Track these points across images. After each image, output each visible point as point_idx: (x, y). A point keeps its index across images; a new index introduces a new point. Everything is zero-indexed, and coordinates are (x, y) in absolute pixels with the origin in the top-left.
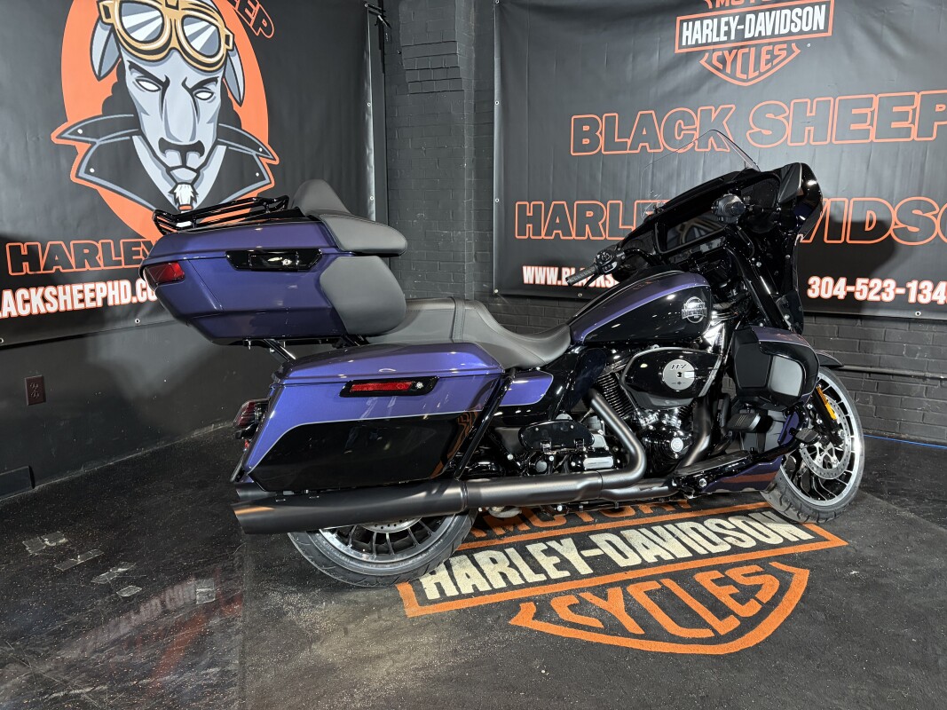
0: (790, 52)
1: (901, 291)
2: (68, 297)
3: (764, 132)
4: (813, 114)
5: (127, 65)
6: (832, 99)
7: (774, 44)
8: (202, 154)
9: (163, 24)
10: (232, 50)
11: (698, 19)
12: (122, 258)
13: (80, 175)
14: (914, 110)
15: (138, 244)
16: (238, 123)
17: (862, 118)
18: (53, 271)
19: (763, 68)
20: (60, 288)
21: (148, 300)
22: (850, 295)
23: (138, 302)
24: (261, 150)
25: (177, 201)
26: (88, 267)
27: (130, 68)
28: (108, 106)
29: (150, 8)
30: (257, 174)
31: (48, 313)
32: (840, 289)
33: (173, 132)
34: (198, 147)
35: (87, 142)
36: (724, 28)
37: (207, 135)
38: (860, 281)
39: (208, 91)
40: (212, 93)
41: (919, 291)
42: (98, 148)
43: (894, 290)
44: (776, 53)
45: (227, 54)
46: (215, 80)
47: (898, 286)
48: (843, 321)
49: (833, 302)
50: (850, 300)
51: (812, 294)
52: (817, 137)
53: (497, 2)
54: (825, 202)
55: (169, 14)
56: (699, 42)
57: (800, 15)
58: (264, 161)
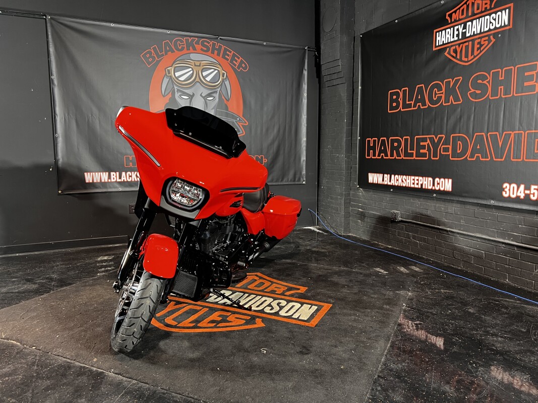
3: (478, 92)
4: (503, 78)
5: (176, 90)
6: (513, 68)
7: (481, 38)
9: (193, 73)
10: (226, 79)
11: (443, 30)
16: (226, 108)
17: (530, 78)
19: (476, 53)
22: (527, 196)
24: (238, 119)
27: (177, 91)
29: (188, 68)
32: (521, 193)
36: (456, 33)
38: (533, 187)
39: (213, 97)
40: (215, 97)
44: (482, 43)
45: (223, 81)
46: (216, 92)
48: (527, 215)
49: (517, 200)
50: (527, 200)
51: (505, 195)
52: (506, 92)
53: (361, 36)
54: (511, 134)
55: (196, 69)
56: (444, 43)
57: (494, 18)
58: (240, 124)
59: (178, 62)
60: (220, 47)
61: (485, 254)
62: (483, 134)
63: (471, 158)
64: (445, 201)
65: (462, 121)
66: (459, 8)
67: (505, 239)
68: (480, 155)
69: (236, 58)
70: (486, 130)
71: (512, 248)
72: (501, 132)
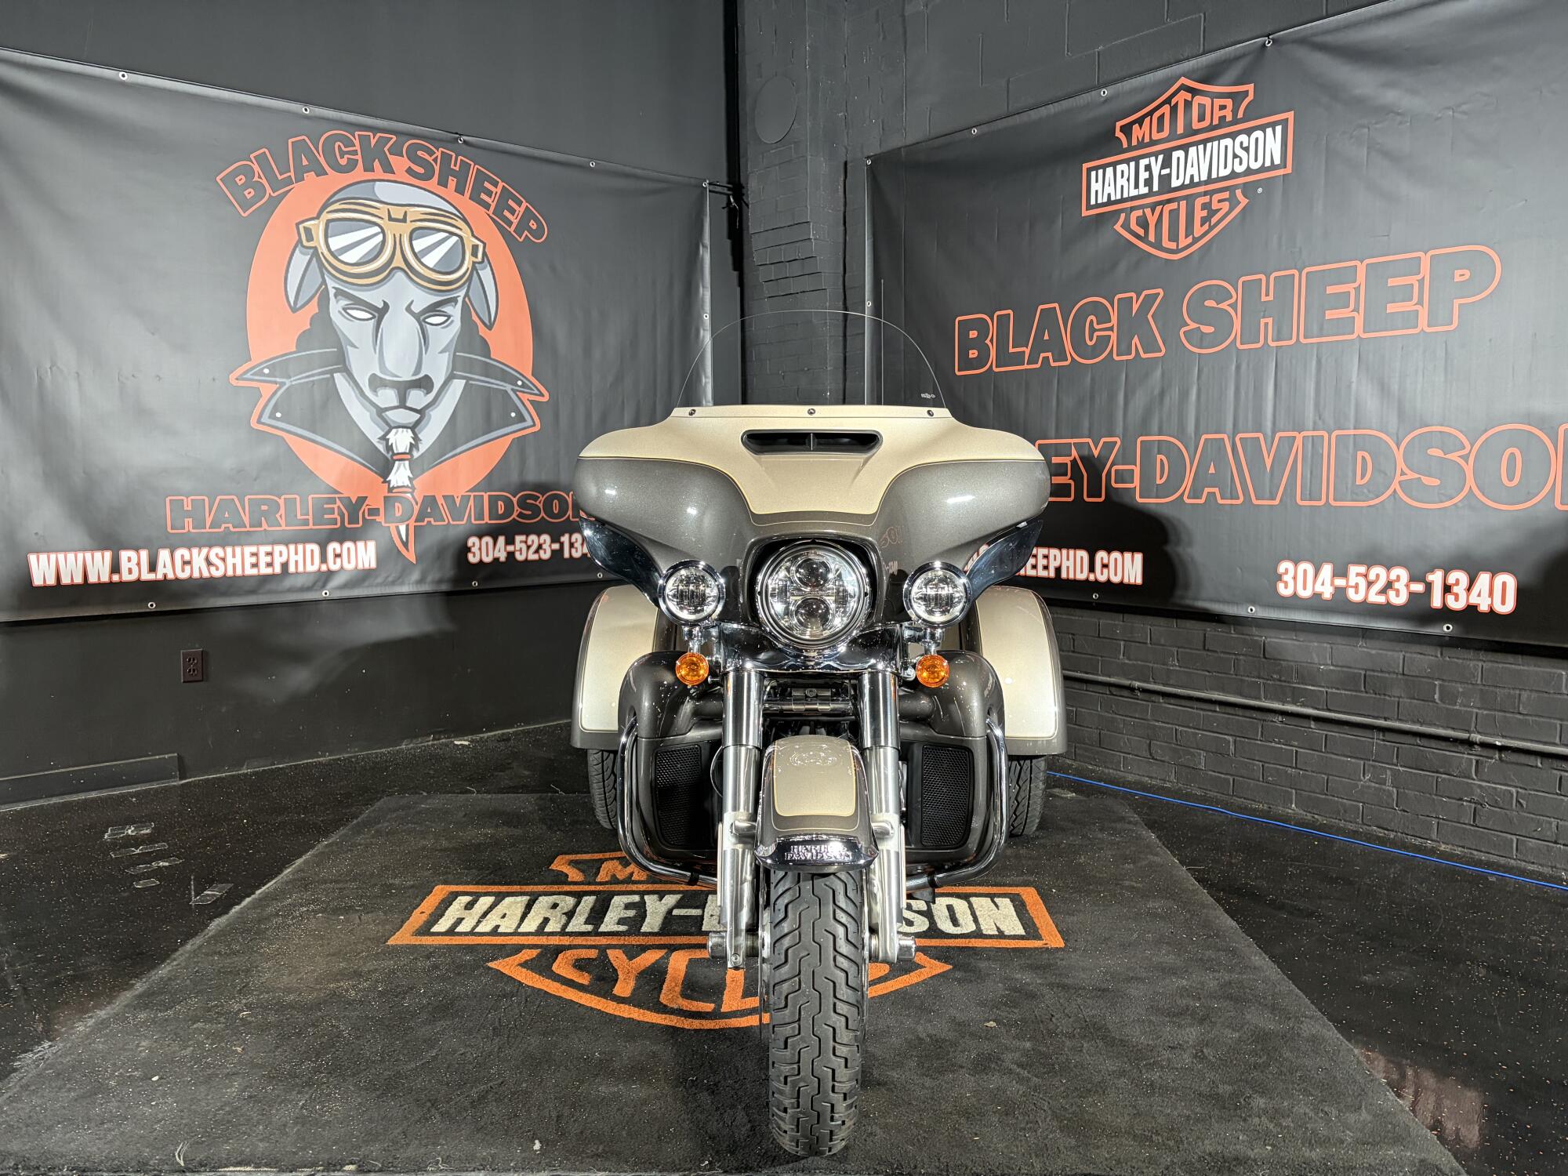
0: (1233, 202)
1: (1419, 588)
2: (238, 561)
3: (1208, 329)
4: (1271, 298)
5: (332, 292)
6: (1296, 273)
7: (1211, 193)
8: (428, 393)
9: (384, 242)
10: (483, 261)
11: (1109, 165)
12: (310, 517)
13: (263, 420)
14: (1421, 282)
15: (332, 501)
16: (485, 348)
17: (1342, 300)
18: (222, 529)
19: (1198, 230)
20: (229, 550)
21: (342, 568)
22: (1340, 592)
23: (329, 570)
24: (520, 383)
25: (389, 448)
26: (265, 526)
27: (336, 296)
28: (304, 339)
29: (367, 225)
30: (513, 415)
31: (212, 578)
32: (1325, 584)
33: (388, 365)
34: (425, 384)
35: (276, 383)
36: (1144, 175)
37: (438, 367)
38: (1354, 570)
39: (444, 314)
40: (449, 317)
41: (1447, 589)
42: (288, 388)
43: (1407, 586)
44: (1214, 208)
45: (474, 268)
46: (454, 300)
47: (1413, 579)
48: (1339, 640)
49: (1316, 603)
50: (1340, 603)
51: (1284, 591)
52: (1279, 331)
53: (869, 162)
54: (1295, 437)
55: (392, 228)
56: (1113, 198)
57: (1245, 145)
58: (525, 397)
59: (336, 206)
60: (465, 167)
61: (1235, 742)
62: (1225, 436)
63: (1194, 498)
64: (1123, 613)
65: (1167, 400)
66: (1151, 113)
67: (1284, 703)
68: (1216, 490)
69: (511, 202)
70: (1230, 426)
71: (1305, 723)
72: (1269, 432)
